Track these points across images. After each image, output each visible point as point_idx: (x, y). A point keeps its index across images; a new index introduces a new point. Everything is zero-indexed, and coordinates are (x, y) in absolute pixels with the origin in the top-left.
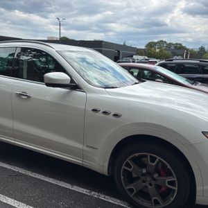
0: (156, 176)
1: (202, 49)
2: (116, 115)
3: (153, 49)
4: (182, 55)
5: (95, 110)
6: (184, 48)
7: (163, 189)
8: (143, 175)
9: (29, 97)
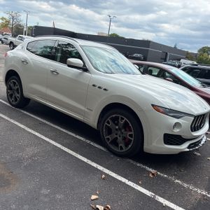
0: (123, 131)
2: (105, 89)
3: (205, 54)
5: (94, 85)
7: (127, 140)
8: (117, 130)
9: (58, 73)
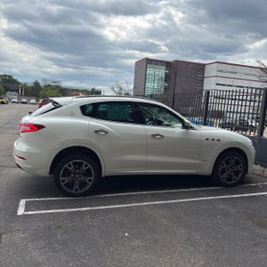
1: (37, 84)
4: (17, 91)
6: (15, 82)
